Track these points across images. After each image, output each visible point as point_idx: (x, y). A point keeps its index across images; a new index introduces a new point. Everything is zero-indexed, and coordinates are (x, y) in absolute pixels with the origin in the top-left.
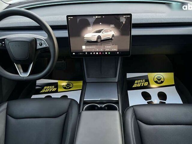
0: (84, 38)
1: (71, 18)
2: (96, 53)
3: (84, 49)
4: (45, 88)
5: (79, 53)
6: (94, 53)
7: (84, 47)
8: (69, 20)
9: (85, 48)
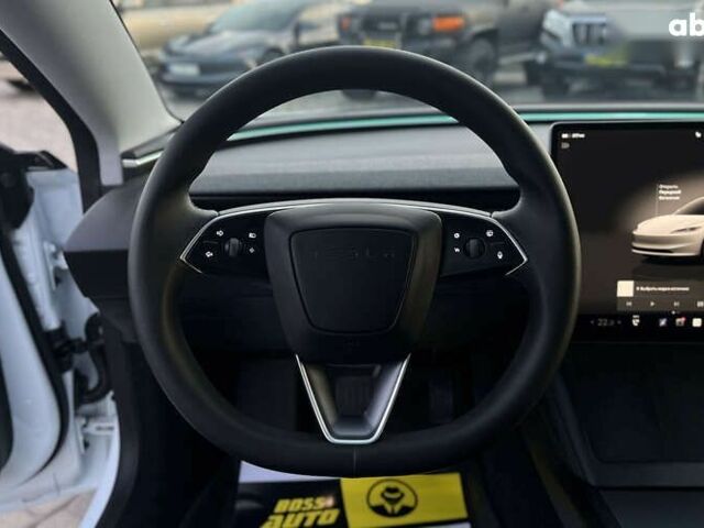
0: (634, 238)
1: (575, 136)
2: (689, 322)
3: (628, 299)
4: (282, 505)
5: (596, 317)
6: (680, 321)
7: (625, 289)
8: (565, 146)
9: (631, 294)
